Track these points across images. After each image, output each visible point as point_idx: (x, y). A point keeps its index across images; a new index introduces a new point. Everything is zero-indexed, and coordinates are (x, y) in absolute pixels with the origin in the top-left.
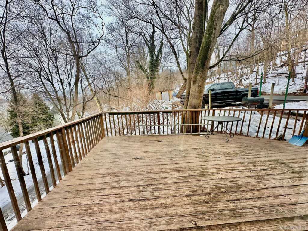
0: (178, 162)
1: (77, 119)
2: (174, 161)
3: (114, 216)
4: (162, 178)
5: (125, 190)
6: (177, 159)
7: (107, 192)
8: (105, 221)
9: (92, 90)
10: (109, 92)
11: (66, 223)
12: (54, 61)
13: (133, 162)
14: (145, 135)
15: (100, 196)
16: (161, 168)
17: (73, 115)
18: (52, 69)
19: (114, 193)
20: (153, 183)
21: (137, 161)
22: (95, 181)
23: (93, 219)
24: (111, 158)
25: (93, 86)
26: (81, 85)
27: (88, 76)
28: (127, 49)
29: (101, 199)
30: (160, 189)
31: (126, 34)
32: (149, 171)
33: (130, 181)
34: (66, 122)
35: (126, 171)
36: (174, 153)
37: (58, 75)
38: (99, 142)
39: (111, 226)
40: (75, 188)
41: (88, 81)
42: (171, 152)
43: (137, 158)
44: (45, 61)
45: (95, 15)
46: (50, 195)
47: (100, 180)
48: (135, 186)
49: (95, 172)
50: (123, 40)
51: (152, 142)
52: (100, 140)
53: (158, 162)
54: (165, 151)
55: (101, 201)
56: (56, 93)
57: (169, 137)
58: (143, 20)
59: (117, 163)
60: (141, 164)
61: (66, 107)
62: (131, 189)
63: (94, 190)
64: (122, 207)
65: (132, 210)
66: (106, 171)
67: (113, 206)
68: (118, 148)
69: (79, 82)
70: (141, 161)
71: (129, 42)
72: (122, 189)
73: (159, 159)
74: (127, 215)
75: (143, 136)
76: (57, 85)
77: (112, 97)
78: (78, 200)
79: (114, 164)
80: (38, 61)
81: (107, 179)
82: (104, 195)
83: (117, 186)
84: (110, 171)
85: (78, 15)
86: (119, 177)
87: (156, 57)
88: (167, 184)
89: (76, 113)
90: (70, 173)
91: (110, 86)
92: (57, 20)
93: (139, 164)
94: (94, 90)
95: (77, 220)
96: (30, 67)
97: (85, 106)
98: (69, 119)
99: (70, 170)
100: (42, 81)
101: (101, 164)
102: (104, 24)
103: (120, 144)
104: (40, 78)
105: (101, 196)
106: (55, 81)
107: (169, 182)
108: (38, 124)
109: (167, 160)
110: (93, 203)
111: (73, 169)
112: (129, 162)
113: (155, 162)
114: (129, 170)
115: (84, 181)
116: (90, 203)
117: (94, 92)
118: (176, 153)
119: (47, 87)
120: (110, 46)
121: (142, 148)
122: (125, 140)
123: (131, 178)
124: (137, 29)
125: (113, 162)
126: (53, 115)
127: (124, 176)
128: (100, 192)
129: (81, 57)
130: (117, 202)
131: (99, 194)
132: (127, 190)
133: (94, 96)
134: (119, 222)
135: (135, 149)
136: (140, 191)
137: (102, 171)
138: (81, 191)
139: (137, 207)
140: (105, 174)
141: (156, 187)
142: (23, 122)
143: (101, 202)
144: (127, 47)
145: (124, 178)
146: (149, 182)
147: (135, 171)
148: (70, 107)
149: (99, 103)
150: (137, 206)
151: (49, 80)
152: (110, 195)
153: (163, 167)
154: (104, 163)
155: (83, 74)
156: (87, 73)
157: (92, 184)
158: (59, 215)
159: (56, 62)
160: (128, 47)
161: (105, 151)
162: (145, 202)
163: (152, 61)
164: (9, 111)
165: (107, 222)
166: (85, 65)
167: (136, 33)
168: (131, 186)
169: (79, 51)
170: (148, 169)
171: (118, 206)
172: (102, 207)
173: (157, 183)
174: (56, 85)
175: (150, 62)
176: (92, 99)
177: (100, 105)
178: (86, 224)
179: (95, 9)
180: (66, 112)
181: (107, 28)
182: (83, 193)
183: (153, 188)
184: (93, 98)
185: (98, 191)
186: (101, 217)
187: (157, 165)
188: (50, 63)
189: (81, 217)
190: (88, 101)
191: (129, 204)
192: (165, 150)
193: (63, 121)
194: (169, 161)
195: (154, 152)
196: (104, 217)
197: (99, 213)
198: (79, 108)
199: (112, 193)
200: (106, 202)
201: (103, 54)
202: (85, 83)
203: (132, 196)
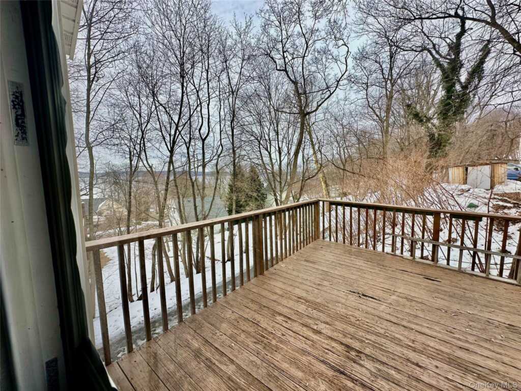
0: (472, 347)
1: (291, 203)
2: (459, 339)
3: (294, 370)
4: (408, 360)
5: (323, 341)
6: (471, 339)
7: (297, 327)
8: (280, 369)
9: (317, 162)
10: (344, 166)
11: (239, 338)
12: (275, 124)
13: (352, 298)
14: (395, 255)
15: (284, 327)
16: (412, 338)
17: (287, 197)
18: (272, 134)
19: (305, 335)
20: (384, 359)
21: (361, 301)
22: (285, 302)
23: (267, 355)
24: (318, 276)
25: (319, 156)
26: (303, 155)
27: (315, 140)
28: (389, 85)
29: (284, 334)
30: (396, 382)
31: (391, 57)
32: (382, 331)
33: (336, 330)
34: (277, 204)
35: (335, 308)
36: (463, 320)
37: (277, 142)
38: (307, 244)
39: (285, 382)
40: (259, 298)
41: (314, 148)
42: (457, 314)
43: (363, 295)
44: (267, 126)
45: (336, 45)
46: (234, 294)
47: (291, 304)
48: (342, 343)
49: (289, 289)
50: (382, 70)
51: (408, 275)
52: (310, 243)
53: (409, 322)
54: (436, 306)
55: (283, 335)
56: (272, 166)
57: (460, 277)
58: (434, 16)
59: (325, 289)
60: (369, 309)
61: (281, 185)
62: (334, 344)
63: (280, 314)
64: (310, 366)
65: (324, 382)
66: (304, 295)
67: (297, 354)
68: (334, 264)
69: (300, 151)
70: (372, 303)
71: (396, 71)
72: (318, 335)
73: (416, 316)
74: (313, 383)
75: (390, 256)
76: (275, 155)
77: (349, 174)
78: (258, 317)
79: (320, 288)
80: (259, 127)
81: (302, 308)
82: (289, 329)
83: (312, 326)
84: (310, 298)
85: (313, 53)
86: (321, 314)
87: (462, 87)
88: (418, 380)
89: (291, 195)
90: (260, 277)
91: (346, 156)
92: (285, 70)
93: (364, 307)
94: (320, 162)
95: (249, 342)
96: (252, 135)
97: (304, 186)
98: (281, 202)
99: (262, 273)
100: (260, 151)
101: (300, 281)
102: (349, 53)
103: (338, 259)
104: (259, 147)
105: (287, 328)
106: (273, 149)
107: (425, 378)
108: (250, 203)
109: (437, 328)
110: (274, 332)
111: (265, 272)
112: (346, 295)
113: (403, 319)
114: (341, 310)
115: (271, 295)
116: (270, 329)
117: (319, 166)
118: (471, 323)
119: (264, 159)
120: (355, 87)
121: (381, 280)
122: (350, 253)
123: (339, 325)
124: (418, 41)
125: (319, 285)
126: (266, 194)
127: (329, 316)
128: (287, 322)
129: (308, 113)
130: (304, 352)
131: (284, 324)
132: (326, 342)
133: (319, 170)
134: (298, 386)
135: (366, 276)
136: (348, 358)
137: (298, 292)
138: (264, 306)
139: (334, 384)
140: (300, 298)
141: (386, 369)
142: (237, 199)
143: (282, 337)
144: (389, 82)
145: (328, 320)
146: (374, 352)
147: (351, 317)
148: (285, 186)
149: (325, 182)
150: (336, 381)
151: (267, 150)
152: (298, 334)
153: (420, 338)
154: (305, 280)
155: (309, 138)
156: (314, 136)
157: (279, 304)
158: (236, 323)
159: (277, 126)
160: (391, 80)
161: (311, 262)
162: (352, 384)
163: (449, 97)
164: (230, 186)
165: (282, 372)
166: (312, 125)
167: (413, 50)
168: (335, 340)
169: (307, 105)
170: (380, 326)
171: (304, 359)
172: (281, 345)
173: (392, 363)
174: (273, 156)
175: (442, 101)
176: (315, 176)
177: (327, 185)
178: (257, 355)
179: (338, 36)
180: (279, 193)
181: (356, 58)
182: (265, 311)
183: (379, 370)
184: (317, 173)
185: (283, 319)
186: (276, 359)
187: (404, 327)
188: (271, 128)
189: (255, 343)
190: (309, 178)
191: (323, 368)
192: (440, 303)
193: (275, 203)
194: (440, 332)
195: (406, 298)
196: (279, 361)
197: (276, 351)
198: (296, 187)
199: (301, 334)
200: (289, 342)
201: (342, 102)
202: (309, 151)
203: (332, 358)
